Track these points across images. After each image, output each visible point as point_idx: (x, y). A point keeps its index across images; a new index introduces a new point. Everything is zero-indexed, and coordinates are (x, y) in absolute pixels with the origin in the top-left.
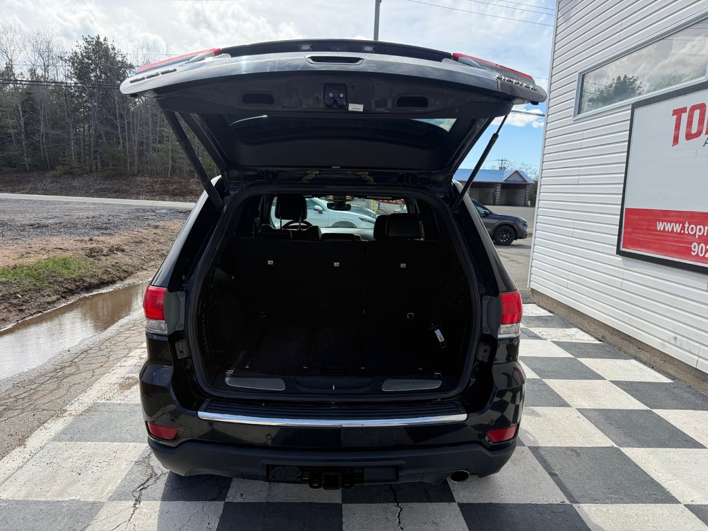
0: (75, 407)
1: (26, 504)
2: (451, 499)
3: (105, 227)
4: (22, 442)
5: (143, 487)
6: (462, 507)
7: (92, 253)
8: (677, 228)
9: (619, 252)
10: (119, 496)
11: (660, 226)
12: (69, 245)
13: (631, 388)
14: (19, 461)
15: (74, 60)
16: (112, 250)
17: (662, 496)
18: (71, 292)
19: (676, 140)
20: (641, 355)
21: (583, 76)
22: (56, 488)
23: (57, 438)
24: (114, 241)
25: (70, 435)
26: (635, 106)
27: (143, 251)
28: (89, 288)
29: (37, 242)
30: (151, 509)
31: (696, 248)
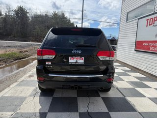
0: (19, 80)
1: (11, 97)
2: (100, 96)
3: (23, 47)
4: (9, 86)
5: (35, 94)
6: (102, 98)
7: (21, 52)
8: (147, 44)
9: (135, 50)
10: (30, 96)
11: (144, 44)
12: (16, 50)
13: (137, 78)
14: (8, 90)
15: (15, 11)
16: (25, 51)
17: (143, 96)
18: (17, 60)
19: (147, 26)
20: (140, 72)
21: (128, 13)
22: (17, 94)
23: (16, 86)
24: (25, 49)
25: (19, 85)
26: (139, 19)
27: (32, 51)
28: (20, 59)
29: (8, 49)
30: (37, 98)
31: (151, 48)
